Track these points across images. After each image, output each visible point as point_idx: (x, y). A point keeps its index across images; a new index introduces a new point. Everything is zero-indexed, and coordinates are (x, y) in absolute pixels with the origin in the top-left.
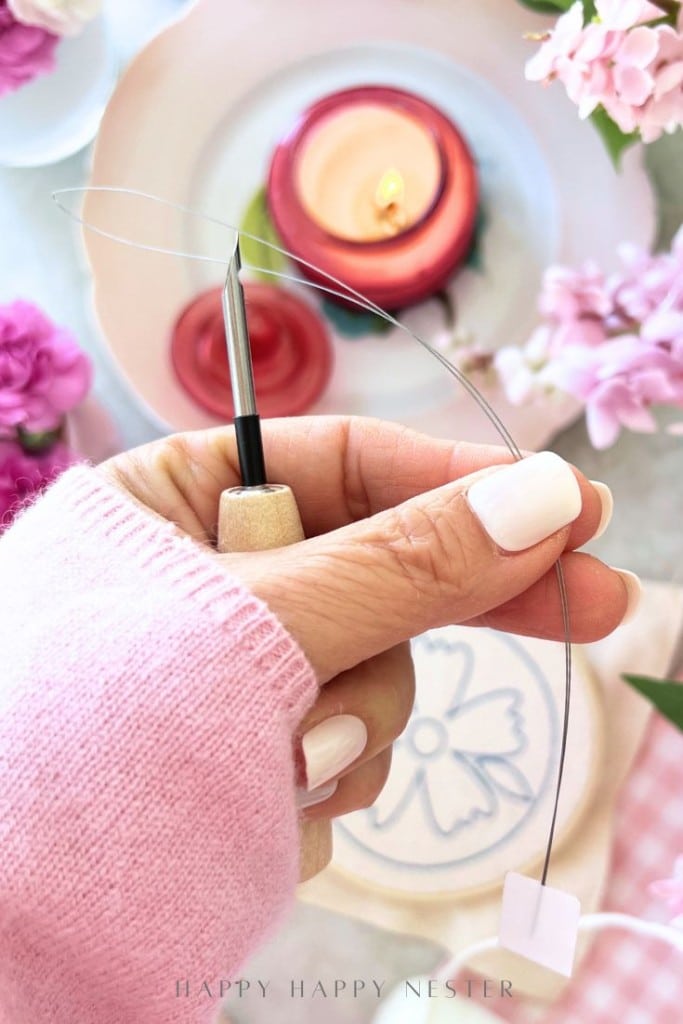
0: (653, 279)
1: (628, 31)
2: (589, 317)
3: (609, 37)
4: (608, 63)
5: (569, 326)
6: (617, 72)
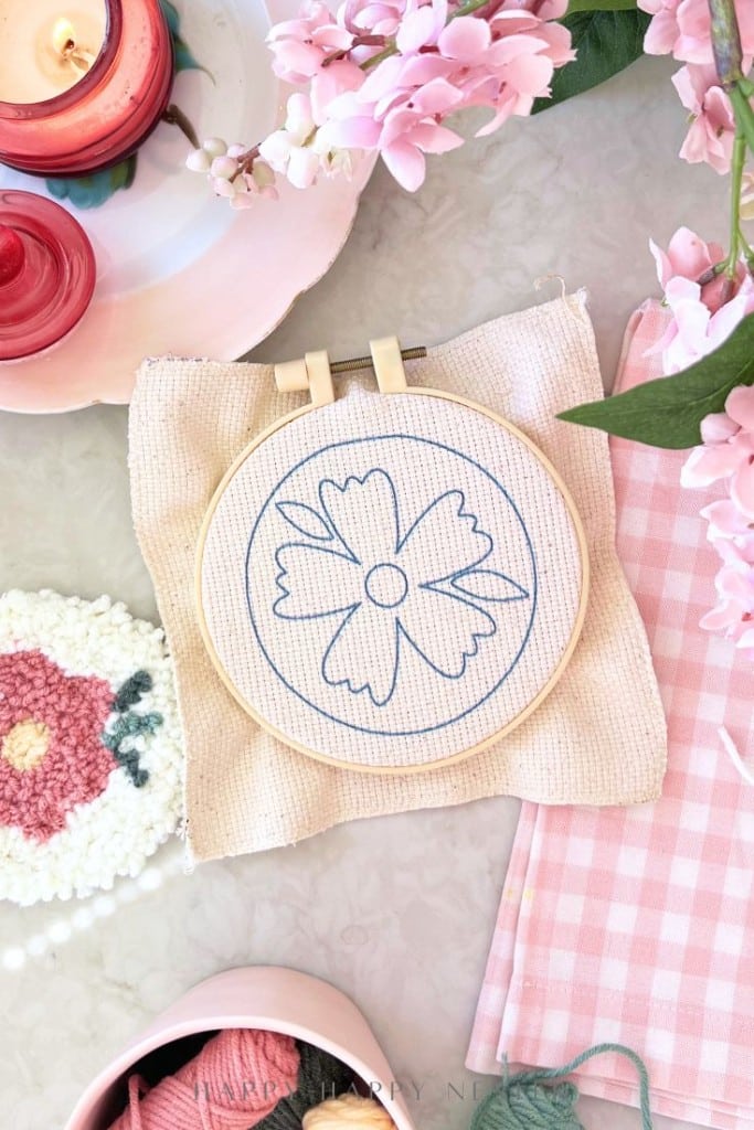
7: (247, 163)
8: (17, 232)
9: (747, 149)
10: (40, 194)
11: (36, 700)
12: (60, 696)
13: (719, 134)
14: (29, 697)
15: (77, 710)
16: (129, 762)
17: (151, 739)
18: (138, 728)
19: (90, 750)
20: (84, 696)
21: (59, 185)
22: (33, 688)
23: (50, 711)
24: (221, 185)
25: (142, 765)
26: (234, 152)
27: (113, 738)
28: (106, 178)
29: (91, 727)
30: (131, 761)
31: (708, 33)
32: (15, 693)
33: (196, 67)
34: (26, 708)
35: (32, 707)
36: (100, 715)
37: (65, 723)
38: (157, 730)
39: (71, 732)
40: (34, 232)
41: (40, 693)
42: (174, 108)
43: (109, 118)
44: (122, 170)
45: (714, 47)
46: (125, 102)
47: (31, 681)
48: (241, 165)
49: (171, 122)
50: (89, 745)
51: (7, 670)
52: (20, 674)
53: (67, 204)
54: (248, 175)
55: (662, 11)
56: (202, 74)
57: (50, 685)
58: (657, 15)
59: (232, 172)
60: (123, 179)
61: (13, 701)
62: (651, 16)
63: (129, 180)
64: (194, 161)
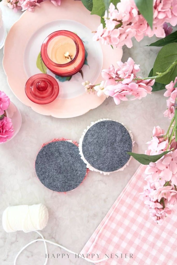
0: (124, 69)
1: (113, 30)
3: (109, 32)
4: (109, 37)
6: (112, 38)
7: (92, 87)
8: (46, 82)
9: (175, 120)
10: (53, 76)
13: (171, 113)
21: (57, 76)
24: (86, 89)
26: (90, 84)
28: (66, 78)
31: (175, 99)
33: (87, 65)
42: (81, 70)
43: (70, 70)
44: (69, 78)
45: (175, 102)
46: (74, 68)
48: (91, 87)
49: (80, 72)
53: (57, 80)
54: (91, 89)
55: (169, 90)
58: (168, 90)
59: (89, 88)
60: (69, 79)
62: (167, 90)
63: (69, 80)
64: (83, 84)
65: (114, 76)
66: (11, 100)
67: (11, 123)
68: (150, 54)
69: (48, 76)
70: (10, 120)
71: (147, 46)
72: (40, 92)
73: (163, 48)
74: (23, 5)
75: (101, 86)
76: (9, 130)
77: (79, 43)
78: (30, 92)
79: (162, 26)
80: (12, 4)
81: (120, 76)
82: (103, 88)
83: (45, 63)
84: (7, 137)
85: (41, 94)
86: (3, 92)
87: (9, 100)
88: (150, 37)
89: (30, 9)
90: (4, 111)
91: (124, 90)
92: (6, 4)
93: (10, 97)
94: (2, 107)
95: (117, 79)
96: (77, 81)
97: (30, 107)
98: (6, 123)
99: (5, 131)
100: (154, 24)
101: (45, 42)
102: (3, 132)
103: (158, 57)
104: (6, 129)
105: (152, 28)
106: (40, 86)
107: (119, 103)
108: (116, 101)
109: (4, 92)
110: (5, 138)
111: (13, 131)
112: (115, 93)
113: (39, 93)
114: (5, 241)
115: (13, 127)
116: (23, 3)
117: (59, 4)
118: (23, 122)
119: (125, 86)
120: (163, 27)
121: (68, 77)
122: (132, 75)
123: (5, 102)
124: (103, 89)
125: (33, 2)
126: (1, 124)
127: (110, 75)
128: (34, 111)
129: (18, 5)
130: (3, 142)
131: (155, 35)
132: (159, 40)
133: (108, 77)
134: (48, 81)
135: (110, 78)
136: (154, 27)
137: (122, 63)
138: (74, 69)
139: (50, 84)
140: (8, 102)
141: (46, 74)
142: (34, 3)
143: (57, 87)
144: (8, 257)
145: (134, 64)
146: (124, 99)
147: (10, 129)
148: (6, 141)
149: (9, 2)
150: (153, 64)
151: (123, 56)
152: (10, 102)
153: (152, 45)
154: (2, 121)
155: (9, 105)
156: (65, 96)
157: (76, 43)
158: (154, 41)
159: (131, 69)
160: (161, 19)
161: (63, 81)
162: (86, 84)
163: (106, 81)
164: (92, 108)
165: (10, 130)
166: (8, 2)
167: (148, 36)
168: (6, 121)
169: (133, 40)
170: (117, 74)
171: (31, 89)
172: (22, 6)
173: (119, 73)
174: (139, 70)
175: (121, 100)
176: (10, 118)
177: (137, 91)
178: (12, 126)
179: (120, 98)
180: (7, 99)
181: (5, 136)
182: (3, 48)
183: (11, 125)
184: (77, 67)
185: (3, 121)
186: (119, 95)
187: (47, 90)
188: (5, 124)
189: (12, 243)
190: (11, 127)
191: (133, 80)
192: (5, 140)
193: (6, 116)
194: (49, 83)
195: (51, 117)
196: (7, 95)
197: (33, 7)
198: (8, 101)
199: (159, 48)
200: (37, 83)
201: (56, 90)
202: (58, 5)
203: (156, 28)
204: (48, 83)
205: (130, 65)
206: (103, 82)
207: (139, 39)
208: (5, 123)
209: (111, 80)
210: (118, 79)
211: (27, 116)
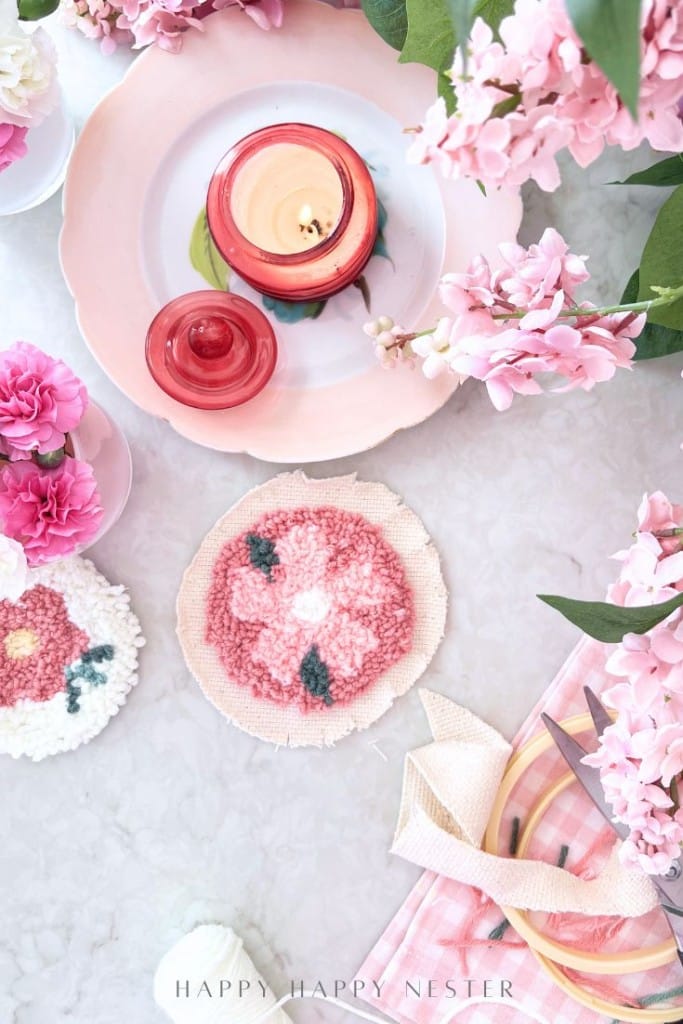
0: (527, 272)
1: (485, 123)
2: (477, 307)
3: (470, 130)
4: (471, 149)
5: (461, 316)
6: (480, 154)
7: (402, 341)
8: (229, 323)
10: (252, 301)
11: (43, 622)
12: (57, 629)
14: (39, 618)
15: (63, 643)
16: (73, 694)
17: (94, 688)
18: (89, 677)
19: (55, 672)
20: (72, 637)
21: (270, 302)
22: (45, 614)
23: (46, 633)
24: (380, 350)
25: (79, 701)
26: (397, 330)
27: (72, 674)
28: (301, 309)
29: (65, 657)
30: (74, 694)
32: (34, 610)
33: (385, 255)
34: (34, 624)
35: (38, 625)
36: (73, 656)
37: (51, 646)
38: (100, 686)
39: (51, 653)
40: (240, 325)
41: (47, 620)
42: (363, 279)
43: (318, 277)
44: (315, 306)
46: (333, 270)
47: (47, 609)
48: (397, 341)
49: (357, 286)
50: (56, 668)
51: (37, 594)
52: (43, 601)
53: (271, 316)
54: (400, 350)
56: (387, 263)
57: (56, 619)
59: (390, 344)
60: (313, 310)
61: (29, 614)
63: (317, 314)
64: (369, 327)
65: (489, 300)
66: (91, 392)
67: (91, 480)
68: (626, 213)
69: (236, 302)
70: (87, 471)
71: (617, 183)
72: (204, 361)
73: (677, 190)
74: (139, 26)
75: (439, 336)
76: (82, 507)
77: (353, 171)
78: (166, 363)
79: (673, 107)
80: (95, 23)
81: (511, 300)
82: (445, 345)
83: (224, 250)
84: (77, 536)
85: (207, 369)
86: (61, 362)
87: (83, 392)
88: (626, 148)
89: (165, 43)
90: (66, 435)
91: (525, 354)
92: (73, 23)
93: (88, 381)
94: (55, 421)
95: (500, 310)
96: (348, 318)
97: (168, 421)
98: (74, 484)
99: (69, 513)
100: (645, 101)
101: (224, 167)
102: (59, 515)
103: (657, 226)
104: (70, 505)
105: (635, 116)
106: (203, 339)
107: (508, 407)
108: (498, 397)
109: (64, 361)
110: (68, 540)
111: (100, 512)
112: (491, 367)
113: (199, 365)
114: (69, 939)
115: (98, 498)
116: (138, 17)
117: (278, 22)
118: (139, 478)
119: (531, 337)
120: (678, 110)
121: (311, 302)
122: (559, 296)
123: (69, 400)
124: (444, 349)
125: (177, 14)
126: (54, 486)
127: (473, 297)
128: (180, 436)
129: (119, 24)
130: (62, 553)
131: (645, 142)
132: (660, 164)
133: (464, 303)
134: (235, 320)
135: (472, 309)
136: (643, 111)
137: (519, 250)
138: (335, 274)
139: (240, 329)
140: (79, 401)
141: (228, 292)
142: (181, 17)
143: (269, 341)
144: (79, 1000)
145: (566, 254)
146: (529, 389)
147: (89, 503)
148: (72, 549)
149: (83, 15)
150: (639, 253)
151: (524, 224)
152: (87, 403)
153: (635, 179)
154: (58, 473)
155: (83, 414)
156: (300, 377)
157: (342, 174)
158: (644, 164)
159: (554, 272)
160: (672, 81)
161: (292, 319)
162: (380, 330)
163: (459, 319)
164: (405, 425)
165: (87, 510)
166: (81, 13)
167: (619, 146)
168: (73, 473)
169: (564, 159)
170: (499, 291)
171: (169, 350)
172: (133, 29)
173: (506, 286)
174: (583, 276)
175: (516, 394)
176: (87, 461)
177: (576, 358)
178: (94, 493)
179: (512, 385)
180: (75, 389)
181: (69, 533)
182: (60, 191)
183: (92, 492)
184: (347, 264)
185: (62, 475)
186: (506, 374)
187: (229, 356)
188: (69, 486)
189: (96, 946)
190: (92, 496)
191: (563, 316)
192: (67, 547)
193: (72, 455)
194: (237, 326)
195: (245, 459)
196: (77, 373)
197: (176, 34)
198: (79, 397)
199: (662, 192)
200: (190, 329)
201: (263, 354)
202: (273, 27)
203: (651, 115)
204: (233, 327)
205: (551, 257)
206: (444, 323)
207: (585, 158)
208: (69, 479)
209: (477, 314)
210: (506, 311)
211: (154, 453)
